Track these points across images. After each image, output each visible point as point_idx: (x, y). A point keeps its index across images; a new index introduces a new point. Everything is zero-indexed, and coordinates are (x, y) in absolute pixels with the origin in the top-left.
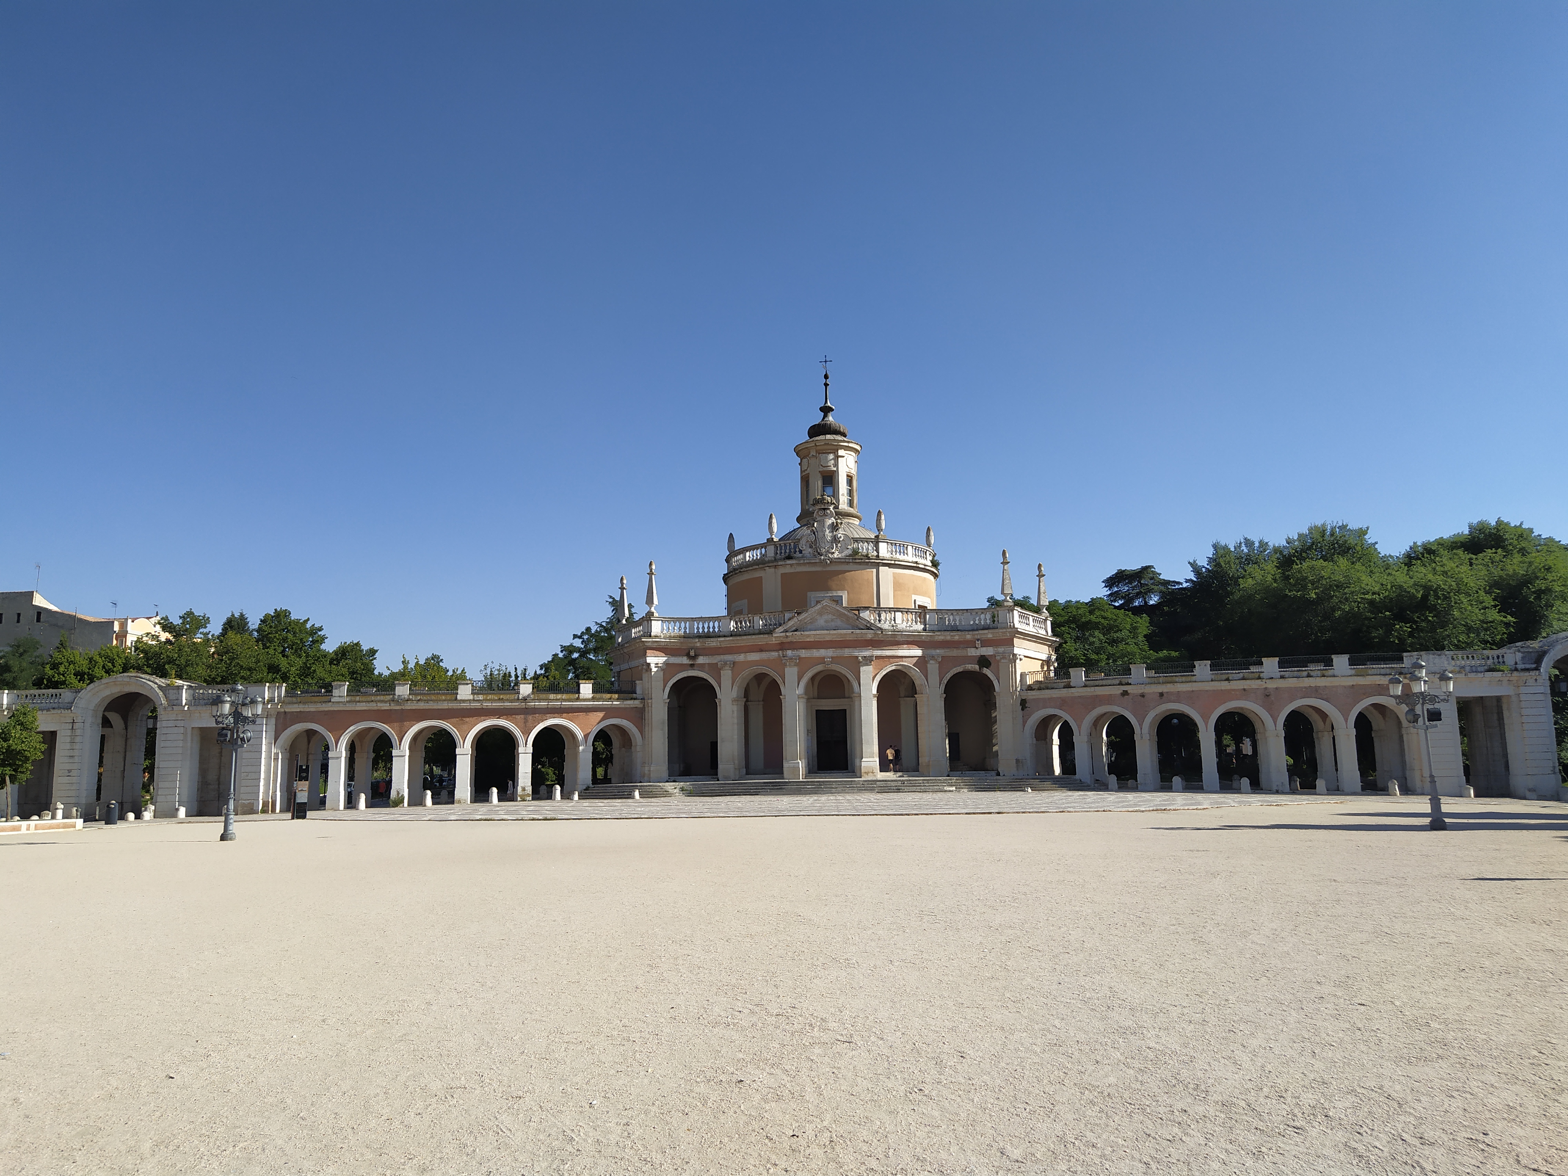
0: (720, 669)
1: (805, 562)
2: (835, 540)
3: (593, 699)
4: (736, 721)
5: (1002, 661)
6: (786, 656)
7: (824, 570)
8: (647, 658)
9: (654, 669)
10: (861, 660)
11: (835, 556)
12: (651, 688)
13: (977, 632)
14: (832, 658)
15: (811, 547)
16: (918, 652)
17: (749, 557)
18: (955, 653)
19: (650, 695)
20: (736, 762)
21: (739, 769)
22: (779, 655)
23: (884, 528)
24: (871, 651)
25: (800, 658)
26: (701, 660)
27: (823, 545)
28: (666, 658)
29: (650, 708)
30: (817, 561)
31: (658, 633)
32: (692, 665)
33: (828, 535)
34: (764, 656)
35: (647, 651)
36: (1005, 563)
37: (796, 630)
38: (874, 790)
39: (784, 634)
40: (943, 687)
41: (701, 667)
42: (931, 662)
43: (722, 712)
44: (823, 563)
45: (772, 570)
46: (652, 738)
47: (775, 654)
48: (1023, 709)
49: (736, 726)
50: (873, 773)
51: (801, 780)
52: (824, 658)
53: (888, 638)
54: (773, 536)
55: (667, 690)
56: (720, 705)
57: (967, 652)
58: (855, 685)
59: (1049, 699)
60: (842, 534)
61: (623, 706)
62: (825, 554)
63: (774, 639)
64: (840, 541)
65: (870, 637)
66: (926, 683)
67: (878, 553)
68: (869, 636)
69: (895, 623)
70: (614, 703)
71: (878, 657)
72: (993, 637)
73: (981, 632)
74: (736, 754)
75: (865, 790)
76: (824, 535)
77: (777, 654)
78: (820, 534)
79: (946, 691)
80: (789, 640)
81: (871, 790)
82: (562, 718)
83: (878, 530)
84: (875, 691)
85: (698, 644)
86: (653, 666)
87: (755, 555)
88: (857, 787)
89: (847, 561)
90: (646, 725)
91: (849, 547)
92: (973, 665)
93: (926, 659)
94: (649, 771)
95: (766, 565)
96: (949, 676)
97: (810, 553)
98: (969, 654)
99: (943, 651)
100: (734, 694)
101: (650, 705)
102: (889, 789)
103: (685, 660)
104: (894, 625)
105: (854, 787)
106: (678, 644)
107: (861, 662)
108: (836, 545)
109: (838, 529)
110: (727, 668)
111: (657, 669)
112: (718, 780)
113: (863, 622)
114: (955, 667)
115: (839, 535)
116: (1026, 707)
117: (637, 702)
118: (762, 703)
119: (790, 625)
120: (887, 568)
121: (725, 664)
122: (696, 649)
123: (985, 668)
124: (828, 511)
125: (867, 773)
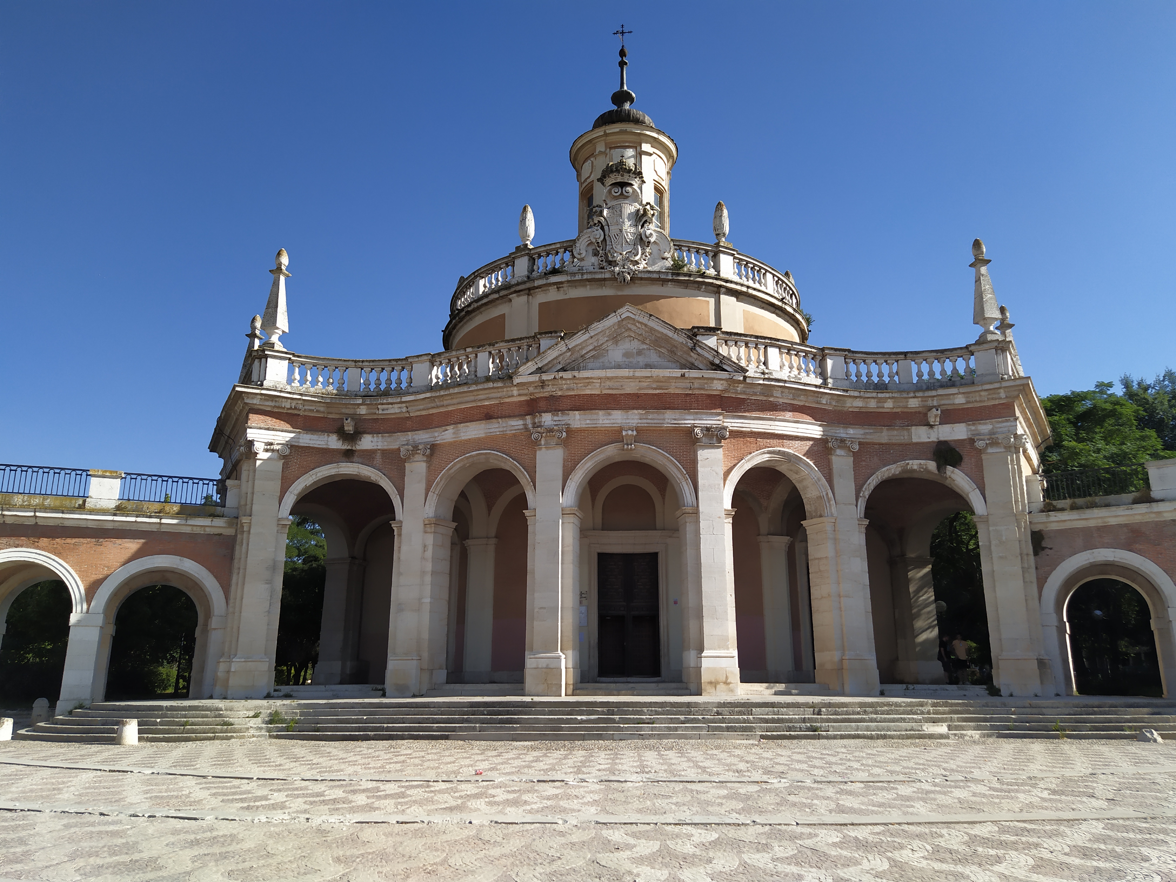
0: (405, 461)
1: (585, 277)
2: (642, 240)
3: (119, 510)
4: (429, 567)
5: (990, 450)
6: (540, 426)
7: (620, 293)
8: (249, 430)
9: (263, 455)
10: (700, 435)
11: (642, 266)
12: (253, 493)
13: (934, 393)
14: (638, 429)
15: (596, 254)
16: (815, 431)
17: (485, 286)
18: (884, 436)
19: (248, 507)
20: (425, 655)
21: (431, 671)
22: (525, 425)
23: (727, 232)
24: (721, 418)
25: (569, 431)
26: (367, 442)
27: (618, 248)
28: (292, 435)
29: (245, 535)
30: (608, 275)
31: (279, 382)
32: (348, 455)
33: (629, 229)
34: (495, 427)
35: (251, 416)
36: (979, 261)
37: (563, 370)
38: (751, 729)
39: (535, 378)
40: (862, 504)
41: (368, 457)
42: (839, 452)
43: (404, 548)
44: (617, 280)
45: (523, 299)
46: (242, 598)
47: (516, 424)
48: (1036, 553)
49: (428, 579)
50: (726, 683)
51: (563, 698)
52: (621, 429)
53: (755, 394)
54: (528, 242)
55: (290, 500)
56: (400, 535)
57: (910, 435)
58: (687, 489)
59: (1099, 529)
60: (655, 231)
61: (187, 530)
62: (621, 263)
63: (515, 393)
64: (649, 242)
65: (720, 388)
66: (830, 495)
67: (719, 272)
68: (718, 387)
69: (767, 368)
70: (164, 521)
71: (737, 434)
72: (968, 402)
73: (941, 392)
74: (426, 636)
75: (728, 729)
76: (621, 230)
77: (521, 422)
78: (614, 229)
79: (868, 514)
80: (549, 391)
81: (744, 729)
82: (37, 548)
83: (718, 235)
84: (727, 504)
85: (363, 410)
86: (259, 447)
87: (494, 281)
88: (704, 721)
89: (663, 276)
90: (235, 571)
91: (666, 255)
92: (922, 462)
93: (830, 445)
94: (228, 672)
95: (513, 290)
96: (873, 482)
97: (593, 265)
98: (915, 440)
99: (861, 431)
100: (430, 510)
101: (245, 529)
102: (790, 729)
103: (333, 442)
104: (767, 371)
105: (697, 721)
106: (322, 409)
107: (698, 440)
108: (643, 249)
109: (646, 222)
110: (418, 457)
111: (268, 455)
112: (384, 695)
113: (706, 354)
114: (885, 466)
115: (648, 232)
116: (1043, 549)
117: (219, 522)
118: (493, 541)
119: (550, 359)
120: (734, 299)
121: (416, 448)
122: (358, 420)
123: (949, 468)
124: (629, 189)
125: (714, 684)
